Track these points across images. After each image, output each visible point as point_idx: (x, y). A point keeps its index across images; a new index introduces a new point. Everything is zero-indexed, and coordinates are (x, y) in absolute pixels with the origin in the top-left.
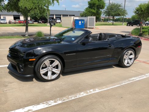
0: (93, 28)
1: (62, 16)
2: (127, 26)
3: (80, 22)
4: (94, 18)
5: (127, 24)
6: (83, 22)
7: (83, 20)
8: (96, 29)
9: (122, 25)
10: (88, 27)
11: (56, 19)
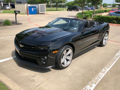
0: (44, 14)
1: (16, 3)
2: (68, 11)
3: (33, 9)
4: (44, 5)
5: (67, 9)
6: (35, 9)
7: (35, 7)
8: (47, 14)
9: (63, 10)
10: (40, 13)
11: (6, 6)
